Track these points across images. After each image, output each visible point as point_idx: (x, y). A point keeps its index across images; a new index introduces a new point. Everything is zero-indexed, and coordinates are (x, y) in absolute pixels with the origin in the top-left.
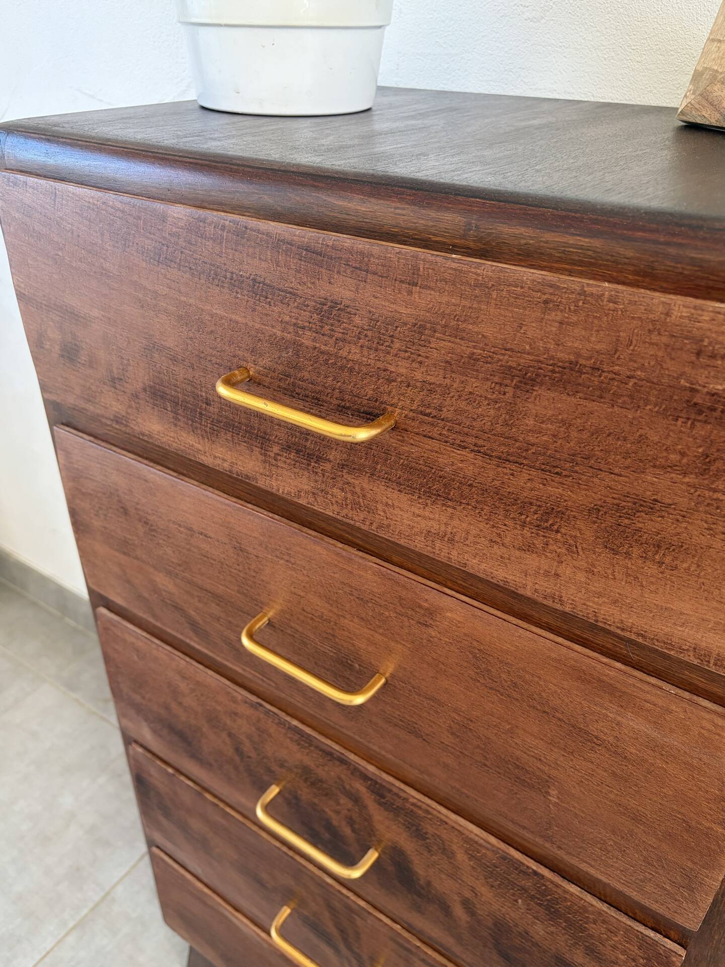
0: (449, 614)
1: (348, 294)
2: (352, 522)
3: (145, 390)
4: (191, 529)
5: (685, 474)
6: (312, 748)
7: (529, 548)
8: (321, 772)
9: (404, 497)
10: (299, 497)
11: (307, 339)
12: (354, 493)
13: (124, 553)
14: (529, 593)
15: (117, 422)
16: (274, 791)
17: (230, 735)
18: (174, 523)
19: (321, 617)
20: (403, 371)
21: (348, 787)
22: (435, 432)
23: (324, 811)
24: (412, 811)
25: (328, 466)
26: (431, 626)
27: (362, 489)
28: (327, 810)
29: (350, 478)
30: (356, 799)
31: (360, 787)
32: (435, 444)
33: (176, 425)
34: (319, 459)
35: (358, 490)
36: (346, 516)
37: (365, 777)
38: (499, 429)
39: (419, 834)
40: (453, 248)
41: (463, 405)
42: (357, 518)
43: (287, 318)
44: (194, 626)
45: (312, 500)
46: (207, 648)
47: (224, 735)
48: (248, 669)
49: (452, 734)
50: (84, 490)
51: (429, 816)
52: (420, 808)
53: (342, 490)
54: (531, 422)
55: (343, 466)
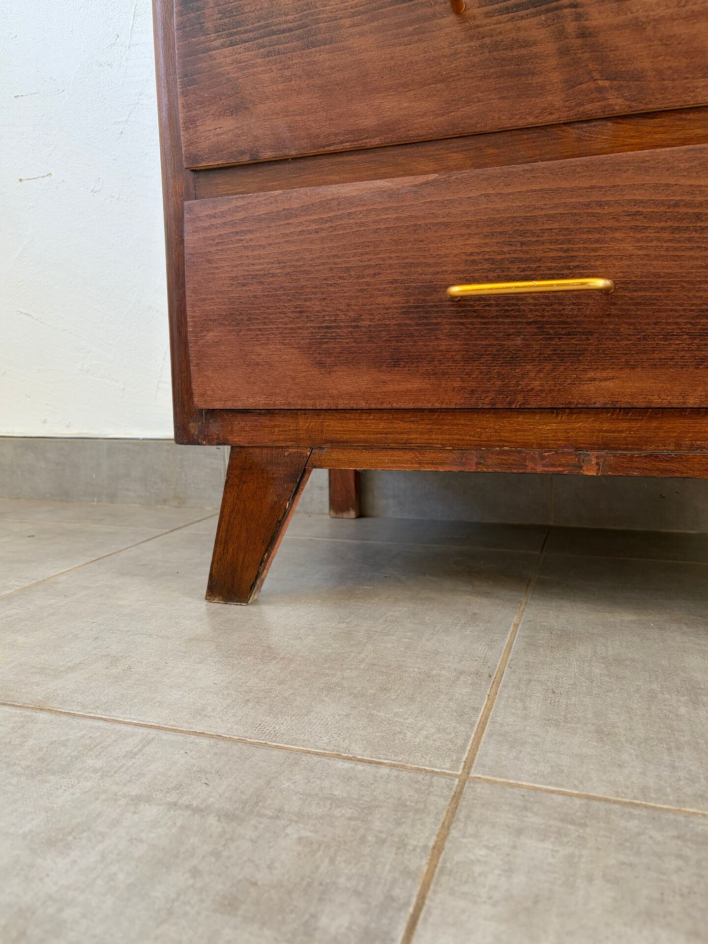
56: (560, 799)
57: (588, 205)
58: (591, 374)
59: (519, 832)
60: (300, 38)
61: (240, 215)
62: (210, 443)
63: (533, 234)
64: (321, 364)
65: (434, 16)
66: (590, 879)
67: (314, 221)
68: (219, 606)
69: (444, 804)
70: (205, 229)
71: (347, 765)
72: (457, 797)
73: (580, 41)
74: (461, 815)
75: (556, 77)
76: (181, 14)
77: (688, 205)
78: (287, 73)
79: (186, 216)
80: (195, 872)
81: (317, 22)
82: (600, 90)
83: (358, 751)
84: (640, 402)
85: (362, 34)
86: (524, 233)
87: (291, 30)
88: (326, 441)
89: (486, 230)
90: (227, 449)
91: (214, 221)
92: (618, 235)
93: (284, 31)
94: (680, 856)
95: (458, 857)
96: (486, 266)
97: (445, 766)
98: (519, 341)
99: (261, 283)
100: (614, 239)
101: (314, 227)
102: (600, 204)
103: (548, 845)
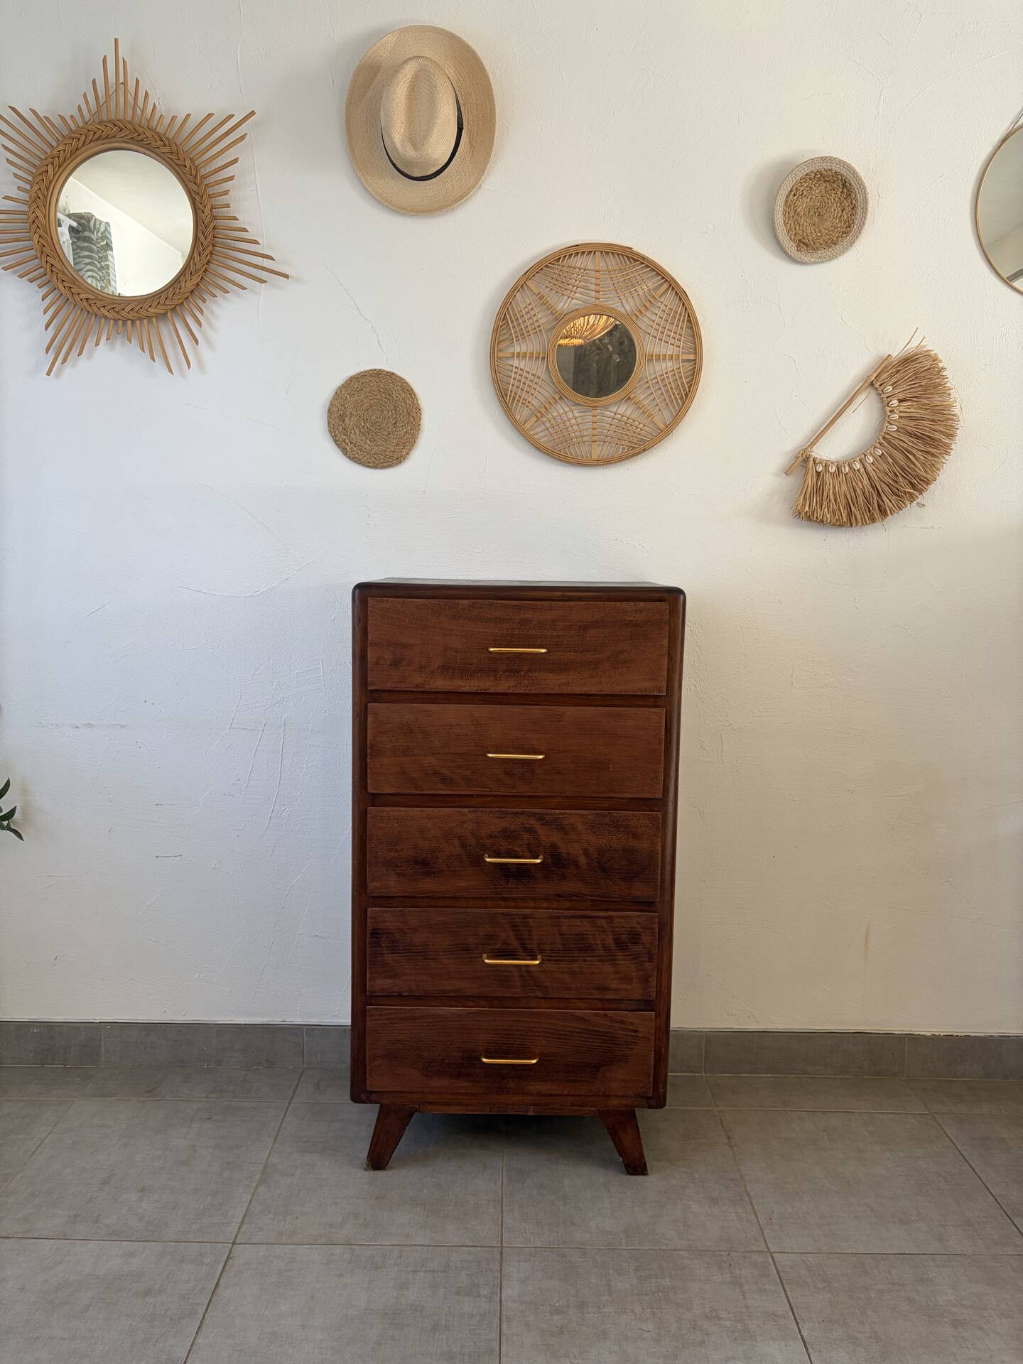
0: (568, 713)
1: (530, 616)
2: (531, 692)
3: (438, 668)
4: (452, 726)
5: (627, 641)
6: (508, 816)
7: (592, 677)
8: (513, 826)
9: (551, 675)
10: (508, 689)
11: (516, 632)
12: (532, 680)
13: (405, 756)
14: (593, 692)
15: (417, 687)
16: (487, 855)
17: (460, 838)
18: (441, 726)
19: (517, 739)
20: (550, 633)
21: (526, 825)
22: (561, 649)
23: (514, 851)
24: (557, 818)
25: (522, 673)
26: (562, 721)
27: (536, 677)
28: (516, 849)
29: (531, 675)
30: (531, 830)
31: (532, 821)
32: (561, 653)
33: (452, 679)
34: (519, 671)
35: (534, 678)
36: (529, 690)
37: (535, 814)
38: (580, 643)
39: (561, 829)
40: (560, 600)
41: (569, 639)
42: (534, 690)
43: (508, 627)
44: (445, 780)
45: (514, 688)
46: (450, 790)
47: (456, 842)
48: (474, 789)
49: (573, 763)
50: (384, 730)
51: (565, 815)
52: (561, 814)
53: (528, 680)
54: (588, 639)
55: (528, 671)
56: (528, 1249)
57: (530, 1027)
58: (532, 1083)
59: (519, 1261)
60: (422, 956)
61: (393, 1016)
62: (371, 1103)
63: (511, 1035)
64: (426, 1076)
65: (475, 958)
66: (537, 1271)
67: (426, 1022)
68: (372, 1173)
69: (498, 1257)
70: (376, 1020)
71: (468, 1248)
72: (502, 1253)
73: (526, 974)
74: (504, 1259)
75: (518, 983)
76: (370, 938)
77: (563, 1031)
78: (417, 967)
79: (367, 1014)
80: (445, 1288)
81: (430, 951)
82: (534, 989)
83: (468, 1243)
84: (548, 1092)
85: (448, 958)
86: (508, 1034)
87: (418, 952)
88: (426, 1102)
89: (494, 1032)
90: (379, 1105)
91: (381, 1017)
92: (540, 1038)
93: (415, 952)
94: (558, 1261)
95: (507, 1271)
96: (495, 1045)
97: (495, 1244)
98: (506, 1071)
99: (402, 1044)
100: (539, 1040)
101: (426, 1024)
102: (534, 1027)
103: (527, 1264)
